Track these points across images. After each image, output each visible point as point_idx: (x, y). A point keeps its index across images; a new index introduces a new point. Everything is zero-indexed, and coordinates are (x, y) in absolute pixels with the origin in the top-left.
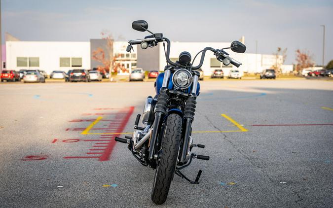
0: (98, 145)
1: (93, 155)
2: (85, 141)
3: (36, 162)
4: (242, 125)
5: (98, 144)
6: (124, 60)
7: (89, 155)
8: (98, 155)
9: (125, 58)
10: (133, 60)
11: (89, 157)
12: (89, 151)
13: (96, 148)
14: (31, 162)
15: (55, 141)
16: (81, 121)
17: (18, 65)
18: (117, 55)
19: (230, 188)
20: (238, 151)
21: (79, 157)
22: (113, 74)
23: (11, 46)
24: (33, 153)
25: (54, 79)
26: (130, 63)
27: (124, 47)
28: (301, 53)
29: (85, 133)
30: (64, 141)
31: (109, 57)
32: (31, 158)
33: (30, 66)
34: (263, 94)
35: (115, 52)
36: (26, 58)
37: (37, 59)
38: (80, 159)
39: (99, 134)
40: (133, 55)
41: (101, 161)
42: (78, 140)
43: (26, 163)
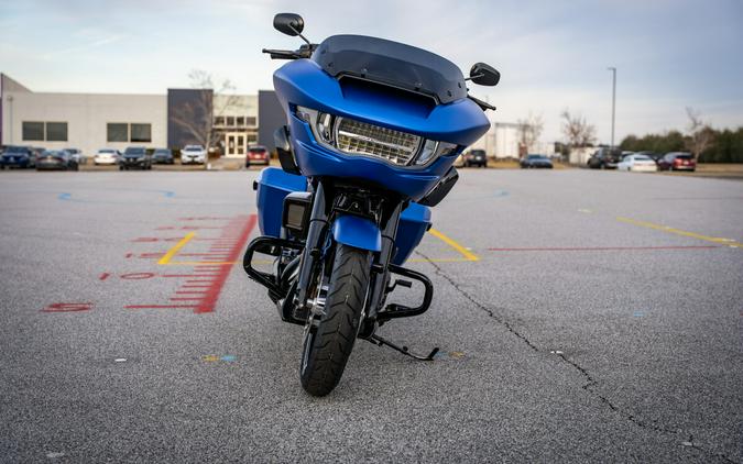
0: (191, 284)
1: (183, 303)
2: (165, 276)
3: (70, 315)
4: (468, 249)
5: (189, 281)
6: (233, 130)
7: (173, 303)
8: (191, 302)
9: (235, 126)
10: (249, 130)
11: (174, 307)
12: (174, 296)
13: (188, 289)
14: (60, 315)
15: (105, 276)
16: (155, 240)
17: (25, 138)
18: (219, 120)
19: (456, 361)
20: (465, 294)
21: (154, 306)
22: (213, 156)
23: (11, 100)
24: (64, 299)
25: (97, 164)
26: (245, 135)
27: (234, 103)
28: (572, 119)
29: (163, 261)
30: (123, 277)
31: (204, 123)
32: (58, 307)
33: (49, 139)
34: (504, 194)
35: (216, 113)
36: (42, 124)
37: (64, 126)
38: (157, 310)
39: (190, 264)
40: (251, 121)
41: (199, 313)
42: (151, 275)
43: (51, 317)
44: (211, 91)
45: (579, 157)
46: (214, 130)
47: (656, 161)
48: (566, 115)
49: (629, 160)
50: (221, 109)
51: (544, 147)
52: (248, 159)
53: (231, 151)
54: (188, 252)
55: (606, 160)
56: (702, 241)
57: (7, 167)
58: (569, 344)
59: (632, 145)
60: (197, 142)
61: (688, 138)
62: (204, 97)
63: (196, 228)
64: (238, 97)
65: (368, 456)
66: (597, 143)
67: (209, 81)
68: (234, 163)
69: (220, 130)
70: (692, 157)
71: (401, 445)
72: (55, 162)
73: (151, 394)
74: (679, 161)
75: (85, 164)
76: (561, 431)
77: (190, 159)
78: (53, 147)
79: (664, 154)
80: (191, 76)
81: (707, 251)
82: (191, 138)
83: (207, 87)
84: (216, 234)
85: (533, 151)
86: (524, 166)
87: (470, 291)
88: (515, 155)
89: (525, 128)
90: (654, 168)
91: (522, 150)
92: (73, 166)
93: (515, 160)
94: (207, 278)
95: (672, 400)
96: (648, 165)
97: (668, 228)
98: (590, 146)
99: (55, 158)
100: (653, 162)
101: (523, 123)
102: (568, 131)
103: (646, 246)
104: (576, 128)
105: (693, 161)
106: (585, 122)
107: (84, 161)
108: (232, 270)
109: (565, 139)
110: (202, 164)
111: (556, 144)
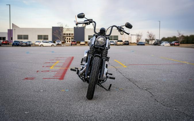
1: (56, 77)
2: (52, 71)
3: (29, 81)
4: (124, 65)
5: (58, 72)
6: (68, 37)
7: (54, 78)
8: (58, 77)
9: (68, 35)
10: (72, 36)
12: (54, 76)
13: (57, 74)
14: (27, 80)
15: (38, 71)
16: (49, 63)
17: (18, 39)
18: (65, 34)
19: (121, 91)
20: (123, 75)
22: (63, 43)
23: (15, 30)
24: (28, 77)
25: (35, 45)
26: (71, 38)
27: (68, 30)
28: (149, 33)
29: (51, 68)
30: (42, 71)
31: (61, 35)
32: (27, 78)
33: (24, 39)
34: (133, 51)
35: (64, 32)
36: (22, 35)
37: (27, 36)
38: (50, 79)
39: (58, 68)
40: (72, 34)
41: (60, 80)
42: (49, 71)
43: (25, 81)
44: (63, 27)
45: (151, 42)
46: (63, 37)
47: (170, 43)
48: (148, 32)
49: (163, 43)
50: (65, 32)
51: (143, 40)
52: (71, 43)
53: (67, 42)
54: (57, 66)
55: (158, 43)
56: (180, 62)
57: (14, 46)
58: (148, 87)
59: (164, 40)
60: (59, 39)
61: (178, 38)
62: (61, 29)
63: (59, 60)
64: (69, 29)
65: (100, 113)
66: (156, 39)
67: (62, 25)
68: (68, 44)
69: (65, 36)
70: (179, 42)
71: (108, 110)
72: (25, 44)
73: (49, 99)
74: (176, 43)
75: (32, 45)
76: (145, 107)
77: (57, 44)
78: (25, 41)
79: (172, 42)
80: (58, 24)
81: (181, 65)
82: (58, 38)
83: (62, 26)
84: (64, 61)
85: (140, 41)
86: (138, 45)
87: (124, 74)
88: (136, 42)
89: (138, 35)
90: (170, 45)
91: (138, 41)
92: (30, 45)
93: (136, 43)
94: (62, 72)
95: (171, 100)
96: (168, 44)
97: (172, 59)
98: (154, 40)
99: (25, 43)
100: (169, 44)
101: (138, 34)
102: (149, 36)
103: (167, 63)
104: (150, 35)
105: (179, 43)
106: (153, 34)
107: (32, 44)
108: (68, 70)
109: (148, 38)
110: (60, 45)
111: (146, 39)
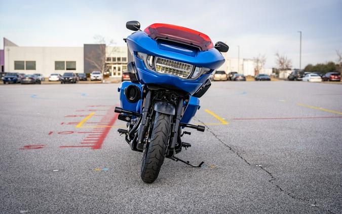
0: (91, 136)
1: (86, 145)
2: (79, 133)
3: (33, 151)
4: (224, 119)
5: (90, 135)
6: (115, 64)
7: (82, 145)
8: (90, 144)
9: (117, 62)
10: (123, 64)
11: (82, 146)
12: (83, 142)
13: (89, 139)
14: (29, 150)
15: (51, 133)
16: (75, 116)
17: (16, 68)
18: (109, 59)
19: (211, 170)
20: (220, 140)
21: (73, 146)
22: (106, 76)
23: (9, 50)
24: (31, 144)
25: (50, 81)
26: (121, 66)
27: (115, 51)
28: (280, 56)
29: (78, 126)
30: (59, 133)
31: (101, 61)
32: (28, 147)
33: (27, 69)
34: (244, 93)
35: (107, 56)
36: (24, 62)
37: (34, 63)
38: (74, 148)
39: (91, 127)
40: (124, 59)
41: (94, 149)
42: (73, 132)
43: (25, 151)
44: (105, 45)
45: (284, 75)
46: (106, 64)
47: (321, 77)
48: (277, 55)
49: (308, 76)
50: (109, 53)
51: (268, 71)
52: (123, 78)
53: (115, 74)
54: (90, 122)
55: (296, 77)
56: (336, 114)
57: (7, 83)
58: (265, 162)
59: (310, 69)
60: (98, 70)
61: (338, 65)
62: (101, 48)
63: (95, 110)
64: (118, 48)
65: (165, 211)
66: (293, 68)
67: (103, 40)
68: (115, 80)
69: (108, 64)
70: (339, 74)
71: (181, 206)
72: (30, 80)
73: (69, 185)
74: (333, 76)
75: (44, 81)
76: (256, 200)
77: (95, 78)
78: (29, 73)
79: (325, 73)
80: (95, 38)
81: (338, 119)
82: (95, 68)
83: (102, 43)
84: (104, 113)
85: (262, 72)
86: (257, 79)
87: (222, 138)
88: (253, 74)
89: (258, 61)
90: (320, 80)
91: (256, 71)
92: (38, 82)
93: (253, 77)
94: (98, 133)
95: (309, 186)
96: (318, 79)
97: (321, 108)
98: (290, 69)
99: (30, 78)
100: (320, 77)
101: (256, 57)
102: (278, 62)
103: (310, 116)
104: (282, 61)
105: (339, 76)
106: (286, 58)
107: (44, 80)
108: (111, 129)
109: (278, 67)
110: (100, 80)
111: (273, 69)
